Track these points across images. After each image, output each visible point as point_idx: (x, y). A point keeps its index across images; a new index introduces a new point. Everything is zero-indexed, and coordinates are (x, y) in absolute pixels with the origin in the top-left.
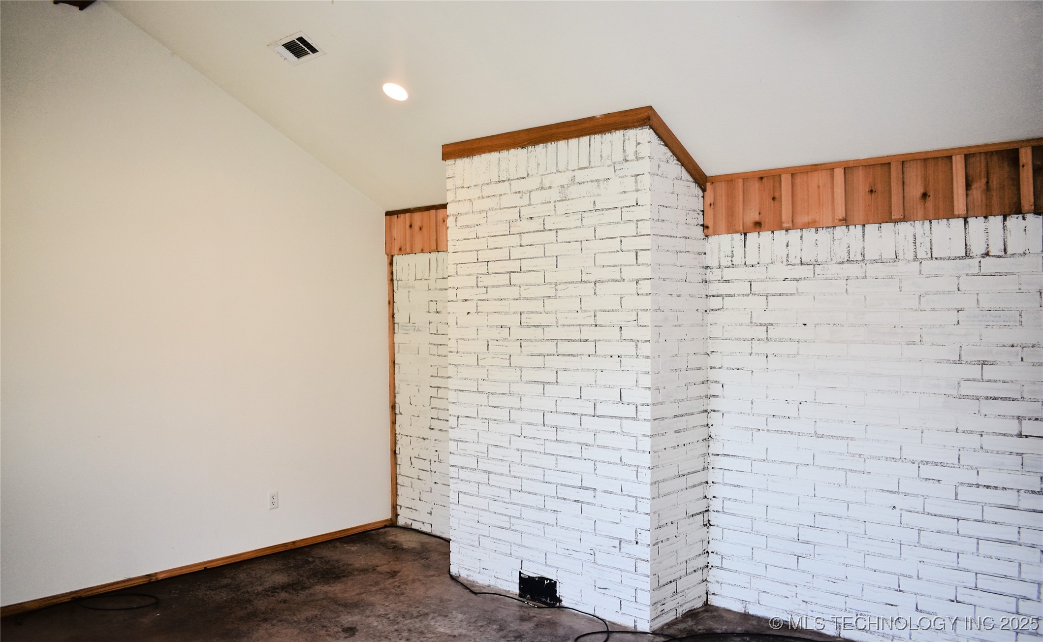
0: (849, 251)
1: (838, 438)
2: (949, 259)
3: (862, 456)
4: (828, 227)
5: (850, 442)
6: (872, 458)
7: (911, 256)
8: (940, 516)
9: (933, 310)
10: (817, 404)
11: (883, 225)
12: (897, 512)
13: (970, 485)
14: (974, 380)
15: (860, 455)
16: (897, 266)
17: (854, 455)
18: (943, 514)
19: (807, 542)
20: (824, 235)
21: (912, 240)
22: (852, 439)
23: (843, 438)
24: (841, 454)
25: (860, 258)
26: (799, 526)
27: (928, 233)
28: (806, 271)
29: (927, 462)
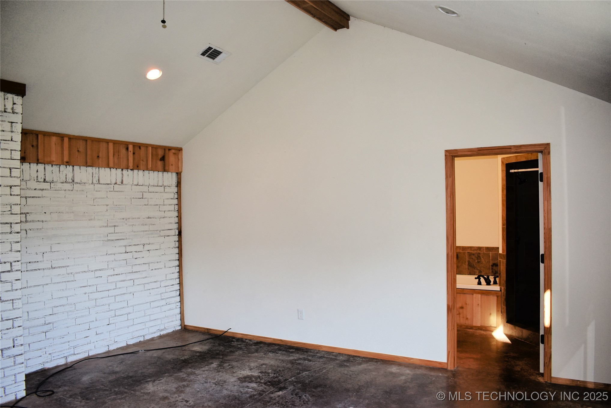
0: (66, 177)
1: (61, 267)
2: (104, 184)
3: (72, 274)
4: (57, 165)
5: (68, 268)
6: (77, 273)
7: (91, 182)
8: (102, 291)
9: (98, 205)
10: (52, 252)
11: (81, 167)
12: (87, 295)
13: (111, 276)
14: (112, 233)
15: (71, 273)
16: (85, 186)
17: (68, 274)
18: (103, 290)
19: (49, 323)
20: (55, 168)
21: (91, 175)
22: (68, 266)
23: (64, 267)
24: (63, 275)
25: (71, 181)
26: (45, 316)
27: (97, 173)
28: (46, 186)
29: (97, 270)
